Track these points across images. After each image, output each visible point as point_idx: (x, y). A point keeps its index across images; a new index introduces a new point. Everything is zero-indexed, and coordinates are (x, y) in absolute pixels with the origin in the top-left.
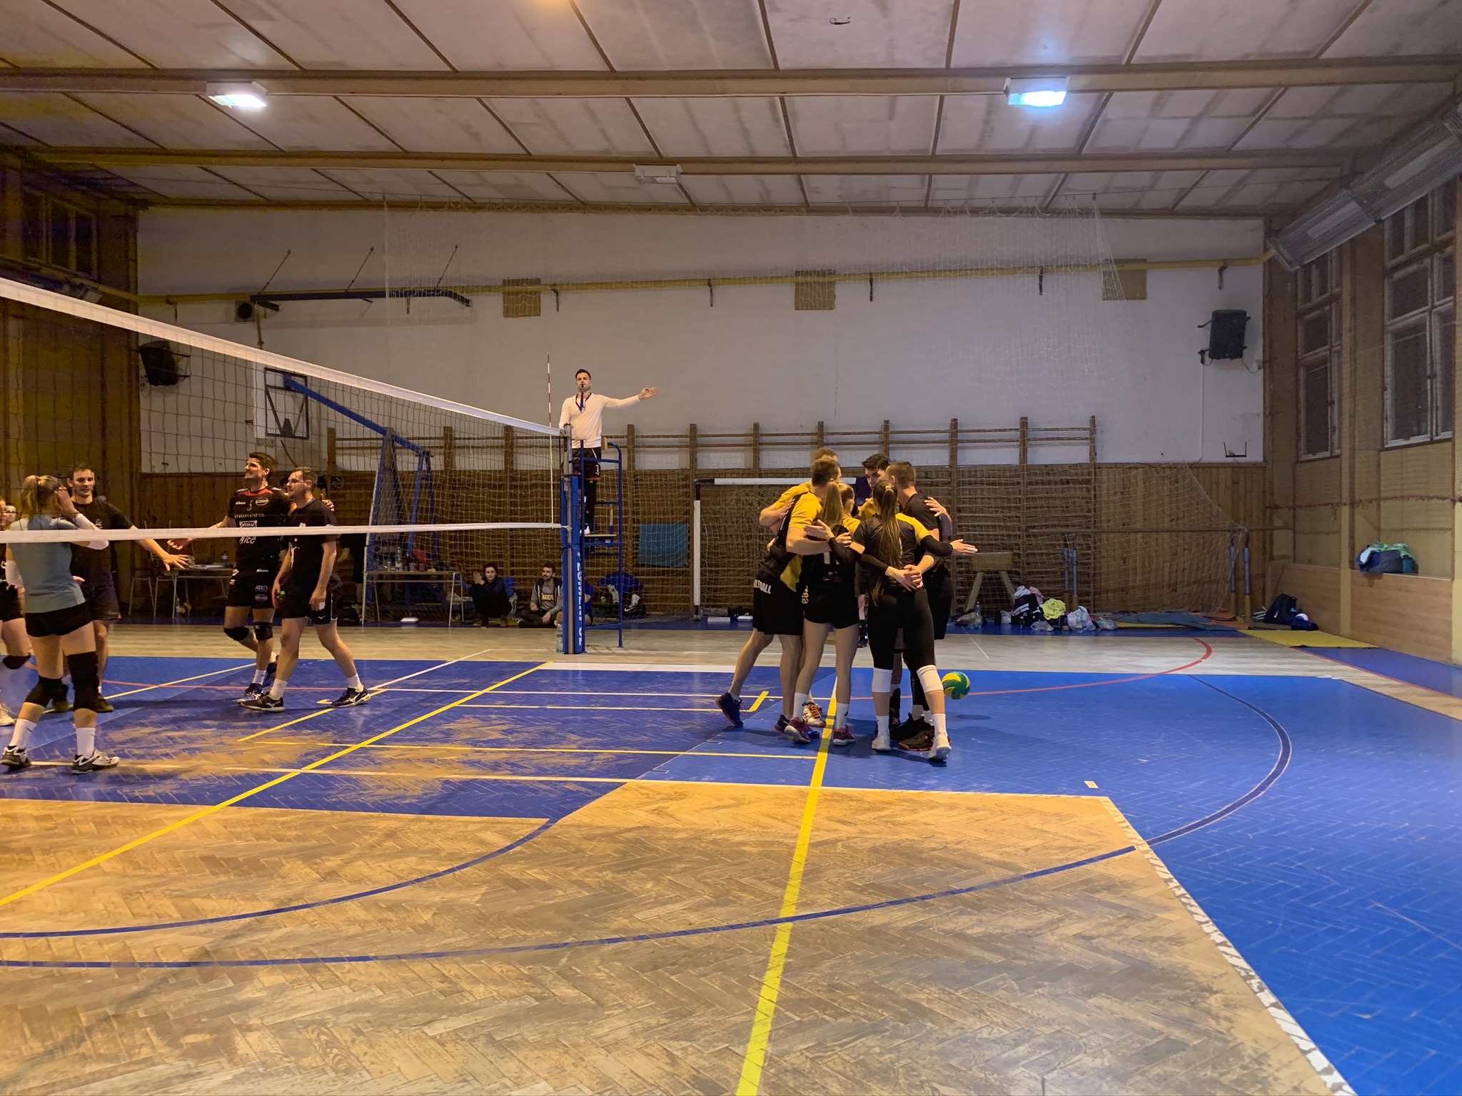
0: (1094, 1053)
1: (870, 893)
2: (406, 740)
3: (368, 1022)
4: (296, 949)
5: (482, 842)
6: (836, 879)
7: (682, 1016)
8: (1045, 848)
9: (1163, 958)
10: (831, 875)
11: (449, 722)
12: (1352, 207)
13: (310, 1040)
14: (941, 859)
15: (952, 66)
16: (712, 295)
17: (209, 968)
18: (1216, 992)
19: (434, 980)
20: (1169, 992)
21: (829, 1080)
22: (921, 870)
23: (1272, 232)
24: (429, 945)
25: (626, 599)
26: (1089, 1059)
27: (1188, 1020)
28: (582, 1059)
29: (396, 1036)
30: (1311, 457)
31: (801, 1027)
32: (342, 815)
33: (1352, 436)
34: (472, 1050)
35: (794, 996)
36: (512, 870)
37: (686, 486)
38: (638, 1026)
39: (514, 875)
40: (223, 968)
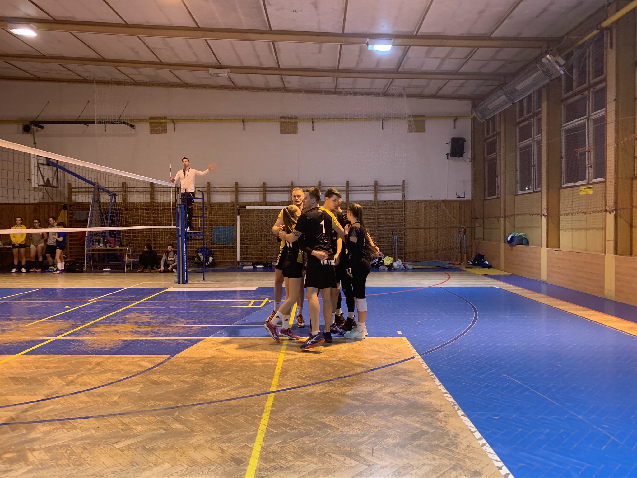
0: (393, 438)
1: (307, 380)
2: (105, 323)
3: (89, 444)
4: (55, 415)
5: (141, 366)
6: (294, 375)
7: (227, 433)
8: (379, 358)
9: (422, 400)
10: (292, 373)
11: (125, 314)
12: (504, 98)
13: (63, 453)
14: (337, 364)
15: (345, 32)
16: (244, 126)
17: (14, 425)
18: (442, 412)
19: (119, 425)
20: (423, 413)
21: (287, 455)
22: (329, 369)
23: (474, 106)
24: (116, 410)
25: (207, 259)
26: (391, 440)
27: (430, 423)
28: (184, 453)
29: (102, 449)
30: (489, 198)
31: (277, 435)
32: (76, 357)
33: (505, 190)
34: (136, 453)
35: (275, 423)
36: (154, 377)
37: (234, 209)
38: (208, 439)
39: (155, 379)
40: (21, 425)
